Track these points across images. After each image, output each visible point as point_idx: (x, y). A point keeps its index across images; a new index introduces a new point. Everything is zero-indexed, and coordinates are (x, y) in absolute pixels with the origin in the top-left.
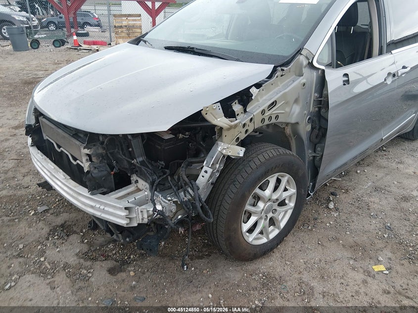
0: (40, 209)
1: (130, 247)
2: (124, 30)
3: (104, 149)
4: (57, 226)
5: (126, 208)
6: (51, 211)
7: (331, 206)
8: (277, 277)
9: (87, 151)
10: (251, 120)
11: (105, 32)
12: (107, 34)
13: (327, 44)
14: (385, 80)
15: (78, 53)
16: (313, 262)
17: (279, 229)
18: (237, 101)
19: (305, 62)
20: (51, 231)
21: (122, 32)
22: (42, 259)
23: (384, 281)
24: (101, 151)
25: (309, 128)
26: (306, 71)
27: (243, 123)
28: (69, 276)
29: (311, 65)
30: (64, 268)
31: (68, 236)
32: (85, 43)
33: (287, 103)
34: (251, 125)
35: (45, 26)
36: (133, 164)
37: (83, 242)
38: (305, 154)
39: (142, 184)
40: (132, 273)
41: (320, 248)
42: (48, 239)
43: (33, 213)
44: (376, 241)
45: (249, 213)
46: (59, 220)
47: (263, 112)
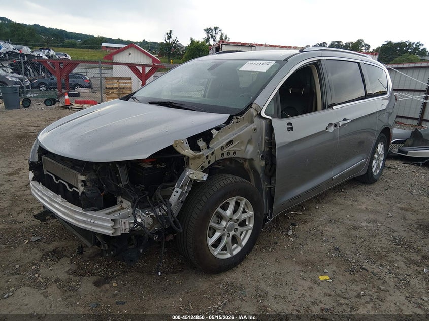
0: (34, 239)
1: (114, 267)
2: (115, 91)
3: (97, 175)
4: (50, 251)
5: (112, 220)
6: (44, 241)
7: (290, 233)
8: (238, 285)
9: (83, 178)
10: (213, 153)
11: (95, 93)
12: (98, 95)
13: (273, 101)
14: (326, 128)
15: (69, 111)
16: (269, 274)
17: (241, 246)
18: (201, 139)
19: (255, 113)
20: (43, 255)
21: (112, 93)
22: (36, 276)
23: (328, 287)
24: (94, 177)
25: (263, 163)
26: (256, 120)
27: (206, 155)
28: (59, 287)
29: (259, 115)
30: (56, 282)
31: (59, 259)
32: (76, 102)
33: (242, 142)
34: (213, 157)
35: (36, 87)
36: (119, 187)
37: (72, 263)
38: (262, 185)
39: (126, 204)
40: (115, 285)
41: (277, 264)
42: (41, 261)
43: (28, 241)
44: (324, 259)
45: (214, 229)
46: (51, 247)
47: (222, 148)
